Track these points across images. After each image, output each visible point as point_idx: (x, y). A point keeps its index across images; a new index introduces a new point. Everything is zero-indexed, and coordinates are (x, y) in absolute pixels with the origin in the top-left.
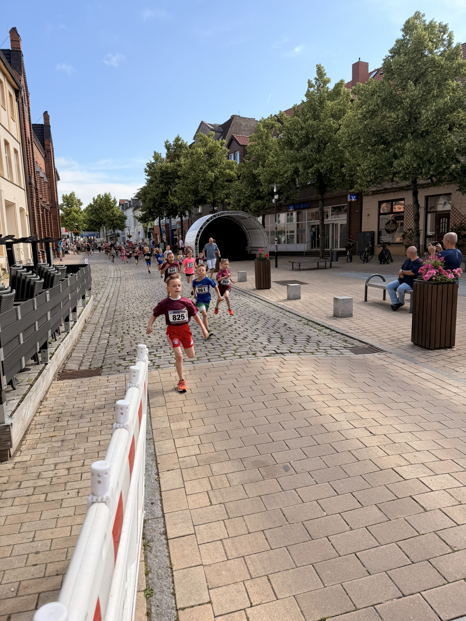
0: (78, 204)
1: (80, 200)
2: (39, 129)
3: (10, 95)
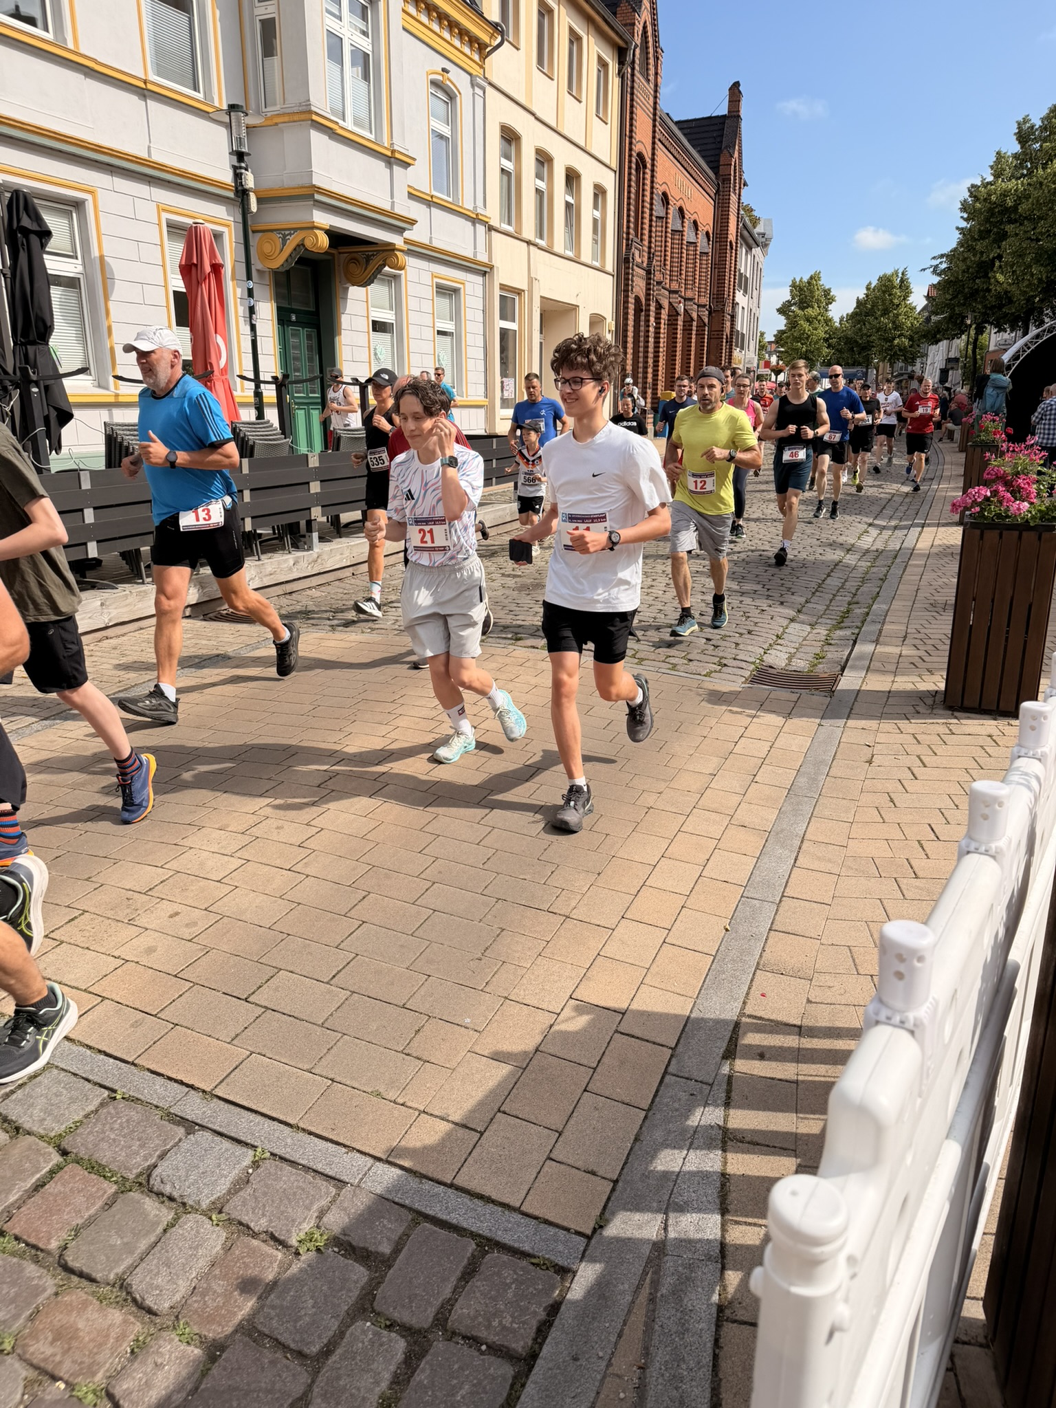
0: (823, 299)
1: (829, 290)
2: (716, 128)
3: (603, 64)
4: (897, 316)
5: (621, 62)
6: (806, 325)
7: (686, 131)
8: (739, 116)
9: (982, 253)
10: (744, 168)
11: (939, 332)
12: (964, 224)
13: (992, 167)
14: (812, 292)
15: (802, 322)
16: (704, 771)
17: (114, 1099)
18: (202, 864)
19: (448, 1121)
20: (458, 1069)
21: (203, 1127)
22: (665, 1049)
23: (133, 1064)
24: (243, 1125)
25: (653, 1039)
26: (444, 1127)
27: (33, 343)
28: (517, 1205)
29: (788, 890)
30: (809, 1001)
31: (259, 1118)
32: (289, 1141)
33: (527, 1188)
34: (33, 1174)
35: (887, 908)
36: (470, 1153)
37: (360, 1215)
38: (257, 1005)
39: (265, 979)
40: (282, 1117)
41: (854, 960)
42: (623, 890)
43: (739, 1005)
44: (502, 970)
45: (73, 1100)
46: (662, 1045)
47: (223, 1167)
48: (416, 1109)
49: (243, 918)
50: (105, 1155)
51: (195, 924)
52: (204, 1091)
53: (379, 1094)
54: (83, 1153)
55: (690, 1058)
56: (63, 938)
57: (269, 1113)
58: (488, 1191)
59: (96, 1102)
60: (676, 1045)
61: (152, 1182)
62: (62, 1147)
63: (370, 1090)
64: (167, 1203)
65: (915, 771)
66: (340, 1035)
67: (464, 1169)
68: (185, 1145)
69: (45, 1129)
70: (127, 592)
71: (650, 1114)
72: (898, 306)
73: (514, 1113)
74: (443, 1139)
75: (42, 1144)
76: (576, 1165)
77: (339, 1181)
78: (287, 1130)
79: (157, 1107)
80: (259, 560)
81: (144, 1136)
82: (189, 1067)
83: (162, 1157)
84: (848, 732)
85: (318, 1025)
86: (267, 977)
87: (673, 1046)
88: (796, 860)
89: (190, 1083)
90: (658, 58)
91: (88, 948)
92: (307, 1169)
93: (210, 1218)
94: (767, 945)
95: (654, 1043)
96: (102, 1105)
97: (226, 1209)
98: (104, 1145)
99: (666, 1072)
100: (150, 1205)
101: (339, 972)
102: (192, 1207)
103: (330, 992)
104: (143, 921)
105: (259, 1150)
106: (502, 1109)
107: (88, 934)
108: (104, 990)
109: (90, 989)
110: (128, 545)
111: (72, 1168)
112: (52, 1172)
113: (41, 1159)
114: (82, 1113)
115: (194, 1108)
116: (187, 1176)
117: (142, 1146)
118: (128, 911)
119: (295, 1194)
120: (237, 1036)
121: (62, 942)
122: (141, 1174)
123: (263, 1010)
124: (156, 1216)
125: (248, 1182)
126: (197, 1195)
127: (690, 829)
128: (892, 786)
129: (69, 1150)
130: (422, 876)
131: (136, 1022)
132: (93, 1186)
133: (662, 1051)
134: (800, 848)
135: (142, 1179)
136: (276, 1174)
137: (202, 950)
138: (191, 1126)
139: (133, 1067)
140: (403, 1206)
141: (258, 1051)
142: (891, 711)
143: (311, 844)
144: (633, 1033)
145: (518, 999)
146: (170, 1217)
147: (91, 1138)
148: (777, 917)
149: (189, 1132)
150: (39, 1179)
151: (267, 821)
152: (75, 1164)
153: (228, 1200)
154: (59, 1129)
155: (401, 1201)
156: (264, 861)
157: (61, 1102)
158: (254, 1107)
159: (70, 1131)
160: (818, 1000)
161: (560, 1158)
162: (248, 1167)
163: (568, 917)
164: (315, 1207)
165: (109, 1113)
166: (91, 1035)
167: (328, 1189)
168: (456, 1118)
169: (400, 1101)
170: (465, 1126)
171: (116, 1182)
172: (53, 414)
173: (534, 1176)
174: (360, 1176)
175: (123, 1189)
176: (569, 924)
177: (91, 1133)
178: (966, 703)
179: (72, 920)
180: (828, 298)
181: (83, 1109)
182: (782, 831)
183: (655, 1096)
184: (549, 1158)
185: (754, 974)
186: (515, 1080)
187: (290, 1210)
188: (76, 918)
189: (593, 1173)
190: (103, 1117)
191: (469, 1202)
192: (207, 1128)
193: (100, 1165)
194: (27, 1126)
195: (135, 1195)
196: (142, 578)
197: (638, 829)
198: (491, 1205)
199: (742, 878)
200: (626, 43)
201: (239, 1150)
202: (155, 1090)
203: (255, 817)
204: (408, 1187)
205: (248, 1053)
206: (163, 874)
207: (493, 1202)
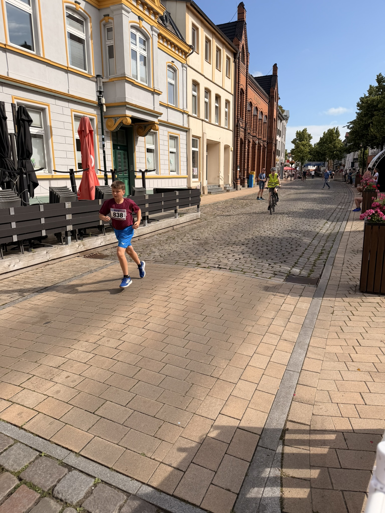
1: (310, 134)
2: (268, 79)
3: (228, 58)
4: (335, 143)
5: (235, 58)
6: (302, 147)
7: (258, 81)
8: (277, 75)
9: (365, 121)
10: (279, 93)
11: (350, 149)
12: (358, 111)
13: (368, 91)
14: (304, 135)
15: (301, 146)
16: (269, 317)
17: (41, 456)
18: (79, 356)
19: (171, 467)
20: (175, 444)
21: (75, 469)
22: (257, 435)
23: (49, 441)
24: (91, 468)
25: (252, 431)
26: (170, 469)
27: (25, 159)
28: (199, 505)
29: (303, 367)
30: (313, 414)
31: (97, 465)
32: (108, 475)
33: (203, 497)
34: (8, 489)
35: (342, 374)
36: (180, 481)
37: (136, 508)
38: (98, 415)
39: (101, 405)
40: (106, 464)
41: (330, 397)
42: (240, 367)
43: (285, 416)
44: (193, 401)
45: (25, 456)
46: (256, 434)
47: (82, 486)
48: (159, 461)
49: (93, 379)
50: (36, 481)
51: (75, 381)
52: (76, 453)
53: (144, 455)
54: (28, 480)
55: (267, 439)
56: (25, 387)
57: (101, 462)
58: (187, 498)
59: (34, 457)
60: (261, 433)
61: (54, 493)
62: (20, 477)
63: (140, 453)
64: (60, 502)
65: (350, 317)
66: (130, 429)
67: (178, 488)
68: (67, 477)
69: (13, 469)
70: (56, 248)
71: (251, 464)
72: (335, 140)
73: (197, 463)
74: (169, 474)
75: (12, 476)
76: (223, 486)
77: (128, 493)
78: (108, 470)
79: (57, 459)
80: (105, 235)
81: (52, 472)
82: (71, 442)
83: (58, 482)
84: (324, 302)
85: (121, 424)
86: (102, 404)
87: (260, 434)
88: (306, 354)
89: (71, 449)
90: (248, 56)
91: (34, 391)
92: (116, 488)
93: (76, 509)
94: (296, 390)
95: (253, 433)
96: (36, 458)
97: (83, 505)
98: (36, 476)
99: (257, 446)
100: (53, 503)
101: (129, 402)
102: (69, 504)
103: (126, 410)
104: (56, 379)
105: (97, 479)
106: (193, 461)
107: (34, 385)
108: (40, 409)
109: (34, 409)
110: (57, 231)
111: (23, 487)
112: (15, 488)
113: (11, 483)
114: (28, 462)
115: (72, 460)
116: (68, 490)
117: (51, 477)
118: (50, 375)
119: (110, 498)
120: (90, 428)
121: (25, 388)
122: (49, 489)
123: (100, 417)
124: (55, 508)
125: (92, 493)
126: (72, 499)
127: (265, 341)
128: (341, 323)
129: (22, 478)
130: (162, 361)
131: (51, 422)
132: (31, 495)
133: (256, 436)
134: (308, 349)
135: (50, 492)
136: (103, 490)
137: (77, 392)
138: (70, 468)
139: (49, 442)
140: (153, 504)
141: (97, 435)
142: (340, 293)
143: (120, 348)
144: (244, 429)
145: (199, 414)
146: (61, 509)
147: (31, 473)
148: (300, 379)
149: (70, 471)
150: (10, 492)
151: (104, 338)
152: (24, 485)
153: (84, 501)
154: (19, 469)
155: (152, 502)
156: (102, 355)
157: (20, 457)
158: (95, 460)
159: (23, 470)
160: (316, 414)
161: (216, 483)
162: (92, 486)
163: (218, 379)
164: (118, 505)
165: (39, 462)
166: (34, 428)
167: (123, 497)
168: (175, 465)
169: (153, 457)
170: (178, 469)
171: (40, 493)
172: (31, 184)
173: (205, 492)
174: (136, 491)
175: (42, 496)
176: (219, 382)
177: (31, 471)
178: (368, 290)
179: (29, 379)
180: (310, 137)
181: (29, 460)
182: (300, 342)
183: (253, 456)
184: (212, 484)
185: (291, 403)
186: (198, 449)
187: (108, 506)
188: (30, 378)
189: (229, 490)
190: (36, 464)
191: (180, 503)
192: (77, 469)
193: (34, 485)
194: (7, 468)
195: (47, 499)
196: (62, 243)
197: (245, 341)
198: (188, 504)
199: (286, 361)
200: (236, 51)
201: (89, 479)
202: (57, 452)
203: (99, 336)
204: (155, 496)
205: (94, 436)
206: (64, 360)
207: (189, 503)
